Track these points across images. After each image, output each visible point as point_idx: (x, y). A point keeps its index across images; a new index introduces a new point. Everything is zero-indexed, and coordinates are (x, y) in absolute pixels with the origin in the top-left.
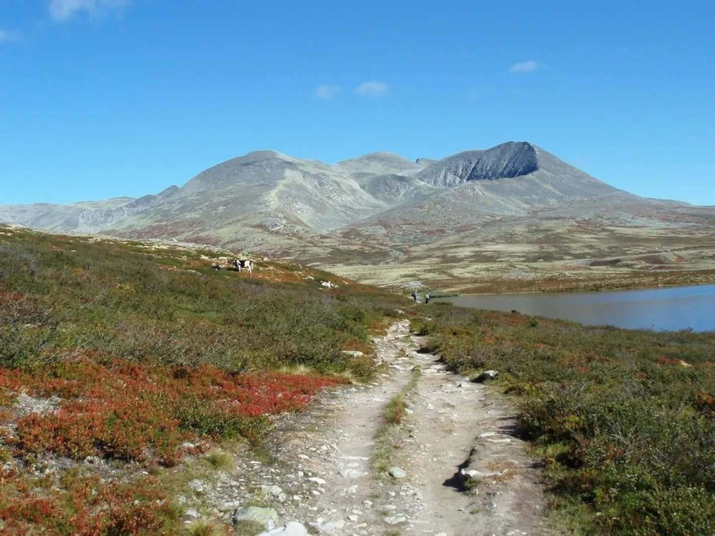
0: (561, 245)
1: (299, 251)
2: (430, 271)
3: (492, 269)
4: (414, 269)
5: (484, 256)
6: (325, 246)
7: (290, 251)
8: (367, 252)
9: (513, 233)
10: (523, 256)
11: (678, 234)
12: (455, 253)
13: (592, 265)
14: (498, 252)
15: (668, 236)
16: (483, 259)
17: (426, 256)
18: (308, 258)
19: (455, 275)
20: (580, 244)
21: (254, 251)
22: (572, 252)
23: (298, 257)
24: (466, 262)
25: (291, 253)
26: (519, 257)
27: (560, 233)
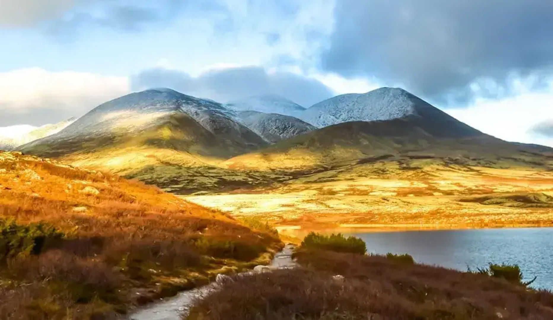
0: (430, 181)
1: (187, 180)
2: (308, 201)
3: (367, 201)
4: (293, 199)
5: (358, 190)
6: (212, 176)
7: (179, 180)
8: (250, 183)
9: (385, 170)
10: (394, 191)
11: (544, 175)
12: (331, 186)
13: (462, 201)
14: (371, 187)
15: (534, 177)
16: (358, 192)
17: (304, 188)
18: (196, 187)
19: (331, 206)
20: (449, 182)
21: (146, 178)
22: (441, 189)
23: (186, 185)
24: (341, 195)
25: (180, 181)
26: (390, 191)
27: (428, 171)
